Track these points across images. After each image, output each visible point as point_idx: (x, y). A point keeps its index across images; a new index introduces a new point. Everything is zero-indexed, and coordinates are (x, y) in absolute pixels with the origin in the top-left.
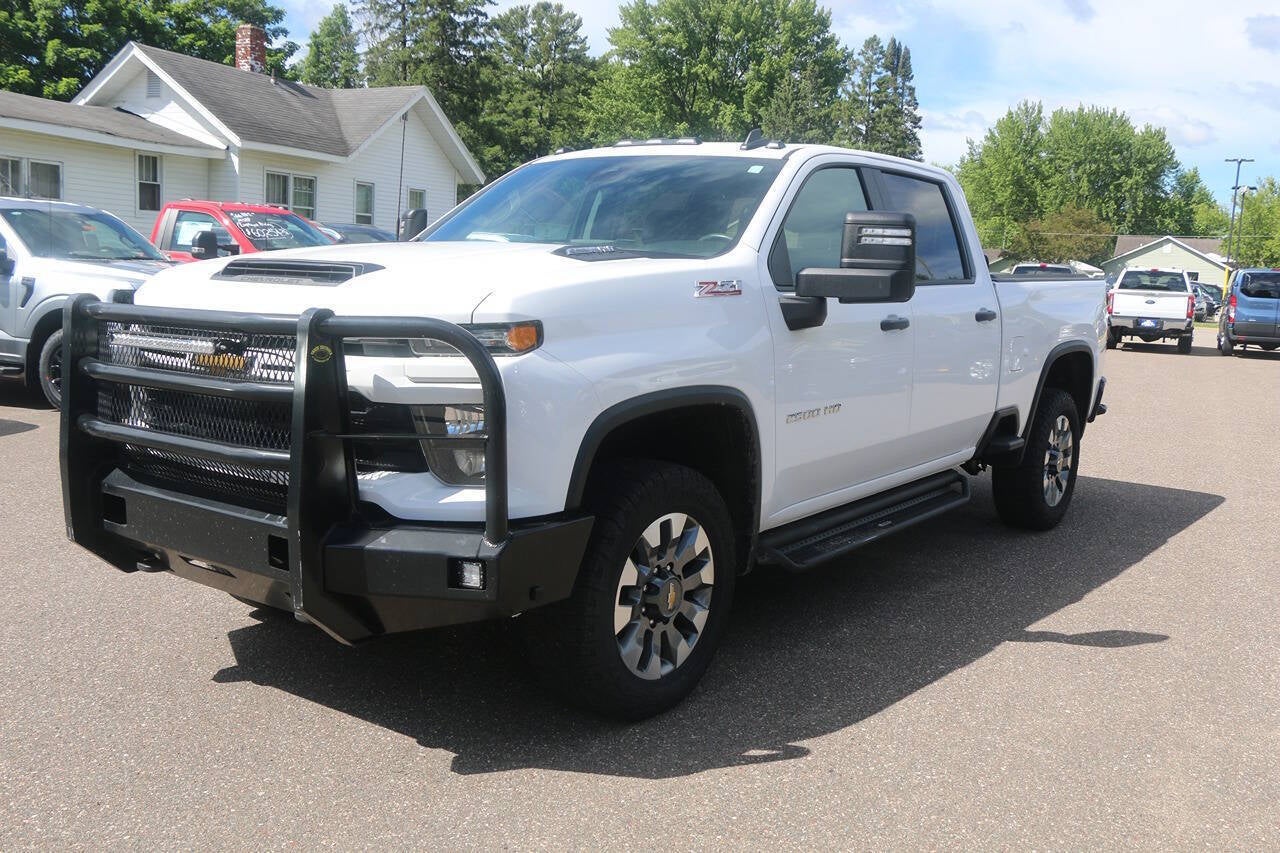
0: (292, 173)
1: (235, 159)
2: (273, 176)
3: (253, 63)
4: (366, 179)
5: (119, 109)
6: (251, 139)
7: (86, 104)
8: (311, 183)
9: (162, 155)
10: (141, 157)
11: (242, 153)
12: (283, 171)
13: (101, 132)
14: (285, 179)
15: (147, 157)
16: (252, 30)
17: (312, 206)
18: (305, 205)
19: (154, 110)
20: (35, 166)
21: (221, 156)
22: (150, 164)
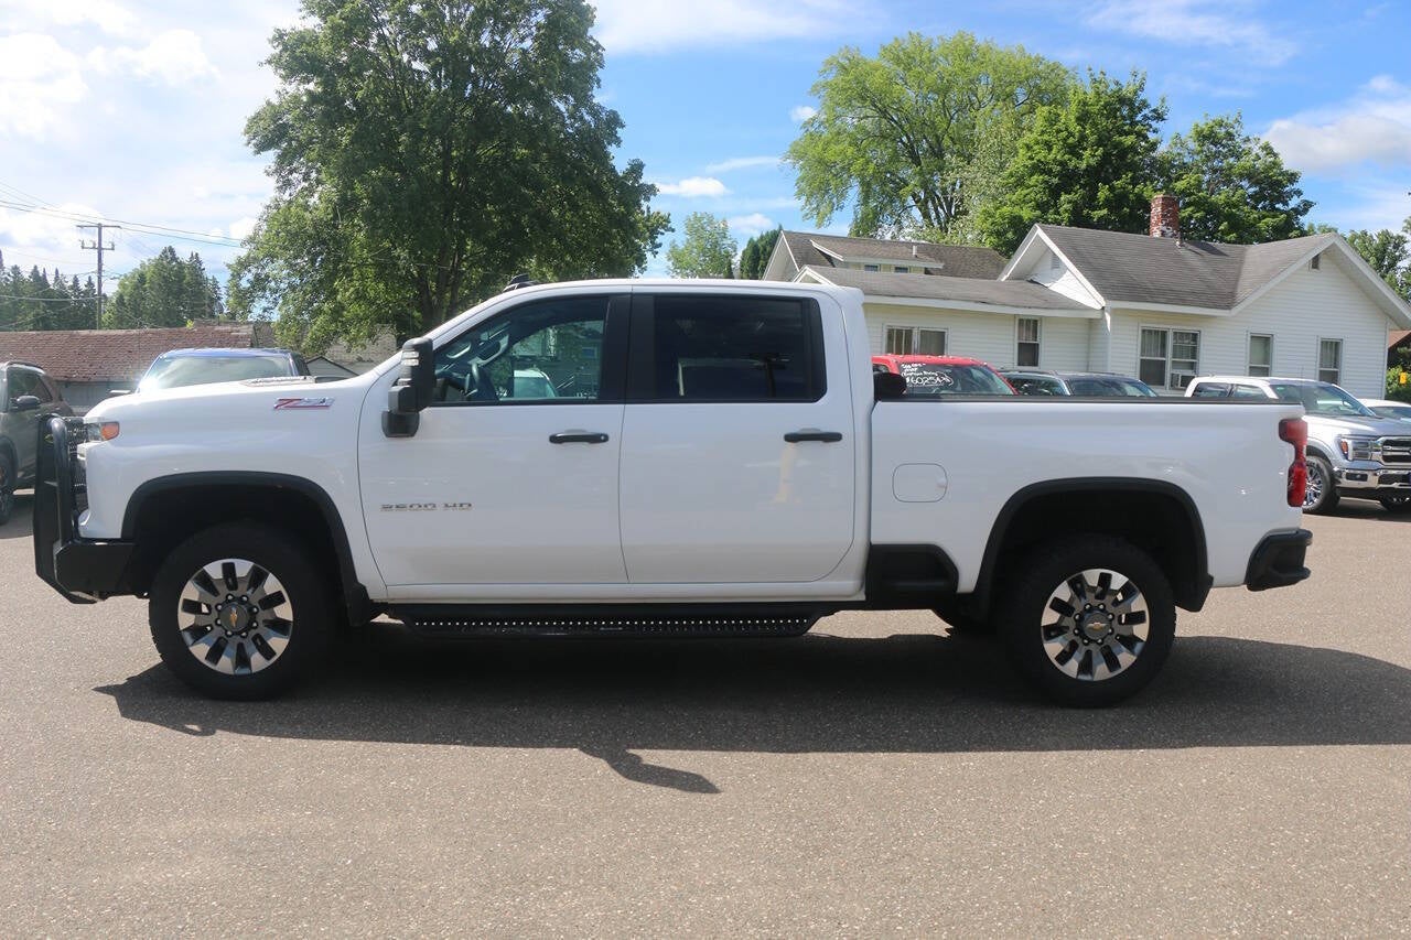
0: (1171, 328)
1: (1108, 318)
2: (1150, 331)
3: (1165, 229)
4: (1263, 330)
5: (1032, 281)
6: (1120, 298)
7: (1007, 279)
8: (1195, 337)
9: (1041, 317)
10: (1021, 321)
11: (1114, 312)
12: (1162, 327)
13: (977, 302)
14: (1164, 334)
15: (1028, 321)
16: (1163, 199)
17: (1194, 358)
18: (1188, 357)
19: (1055, 279)
20: (924, 334)
21: (1098, 316)
22: (1031, 325)
